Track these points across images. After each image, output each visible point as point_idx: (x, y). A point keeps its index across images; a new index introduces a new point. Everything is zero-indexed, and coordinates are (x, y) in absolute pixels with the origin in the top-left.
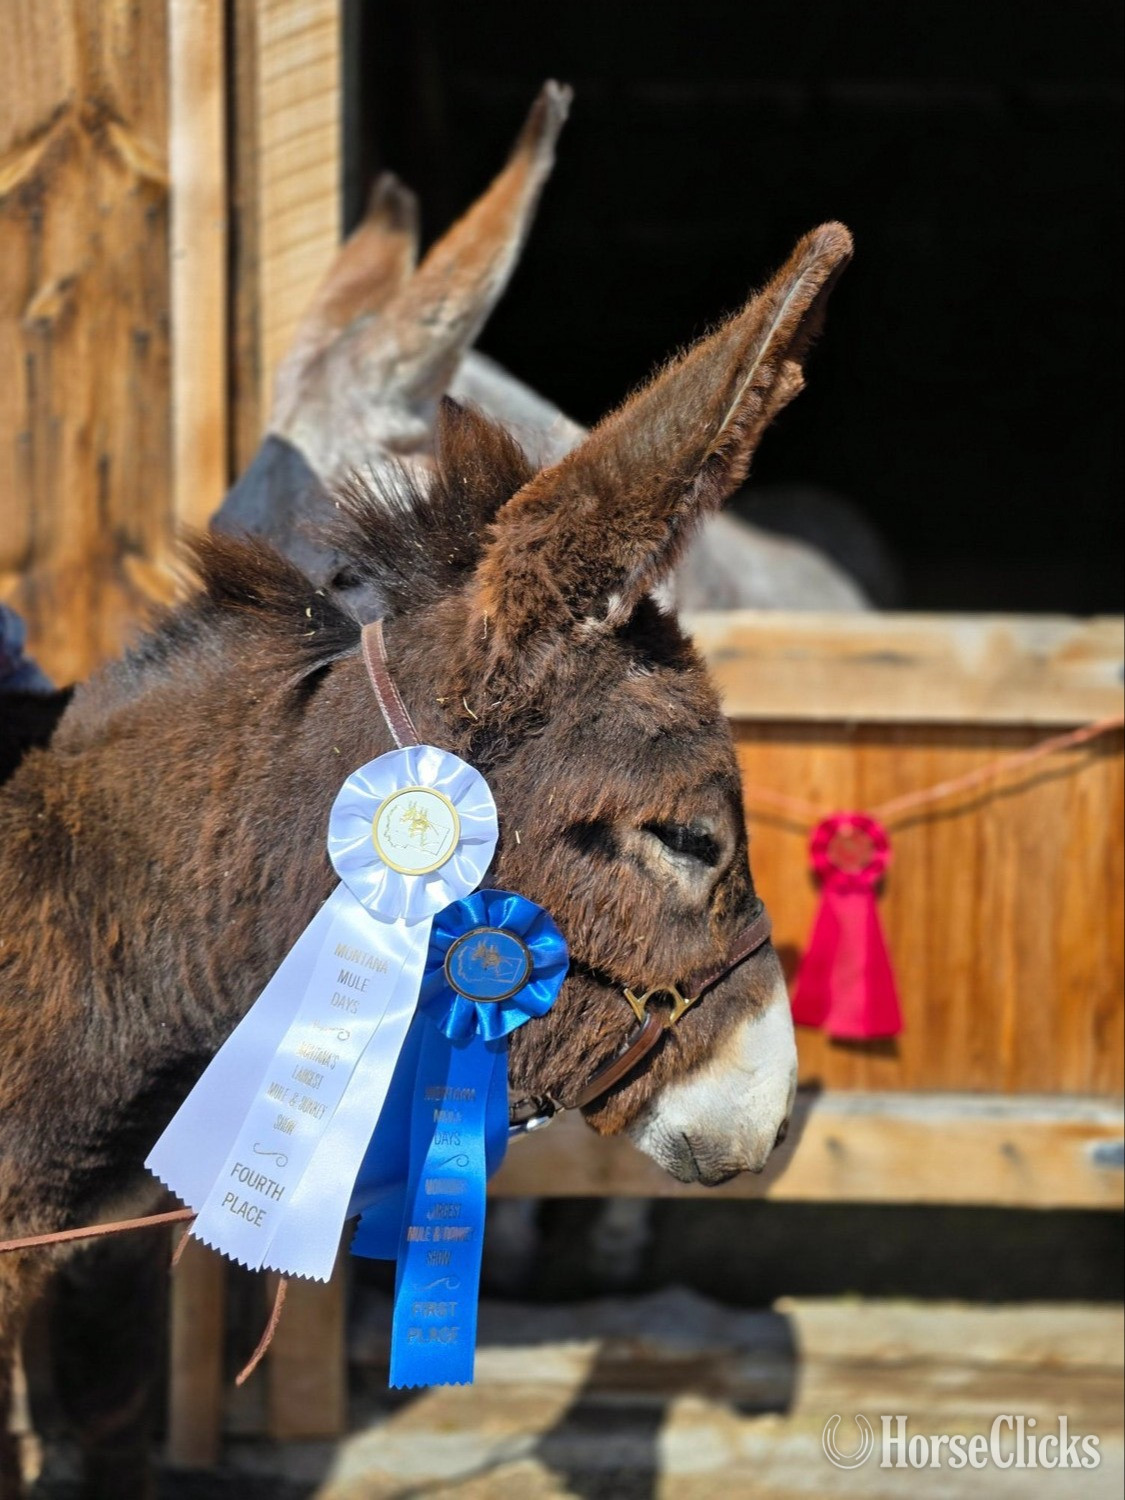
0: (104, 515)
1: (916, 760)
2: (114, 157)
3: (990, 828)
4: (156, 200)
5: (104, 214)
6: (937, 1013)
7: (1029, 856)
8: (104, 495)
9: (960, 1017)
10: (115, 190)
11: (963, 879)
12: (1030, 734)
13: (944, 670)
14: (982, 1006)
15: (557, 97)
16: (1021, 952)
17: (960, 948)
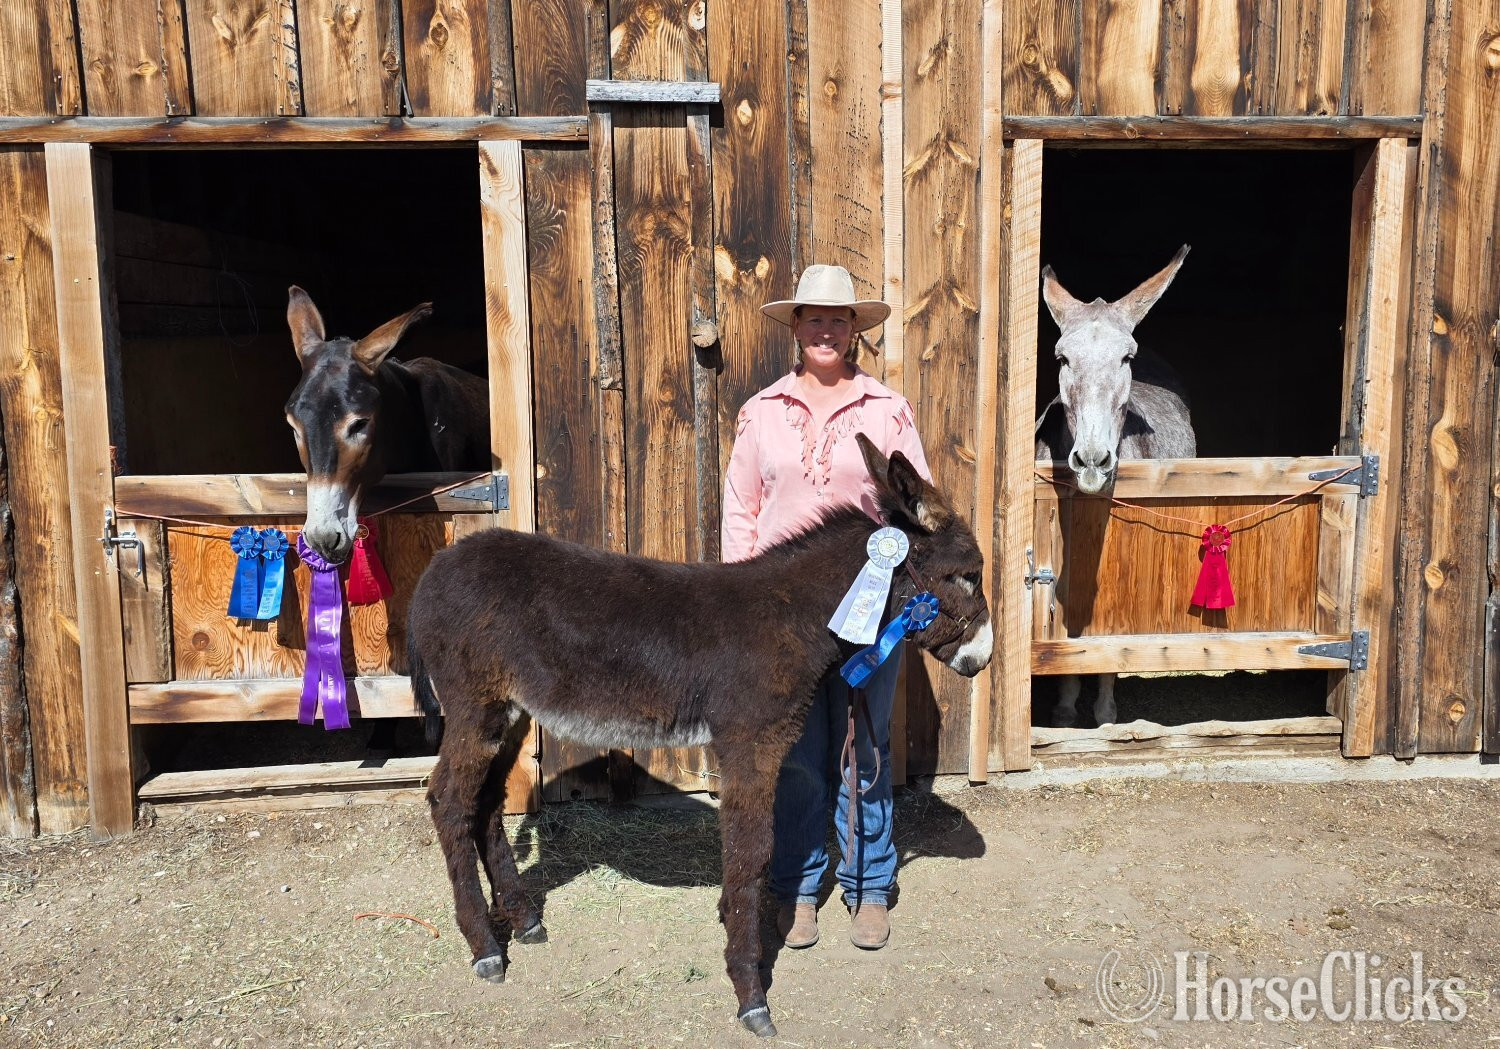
0: (947, 430)
1: (1236, 509)
2: (954, 301)
3: (1262, 533)
4: (973, 318)
5: (950, 321)
6: (1243, 601)
7: (1276, 541)
8: (947, 424)
9: (1250, 604)
10: (955, 313)
11: (1253, 551)
12: (1276, 498)
13: (1249, 476)
14: (1258, 598)
15: (1186, 248)
16: (1272, 577)
17: (1251, 579)
